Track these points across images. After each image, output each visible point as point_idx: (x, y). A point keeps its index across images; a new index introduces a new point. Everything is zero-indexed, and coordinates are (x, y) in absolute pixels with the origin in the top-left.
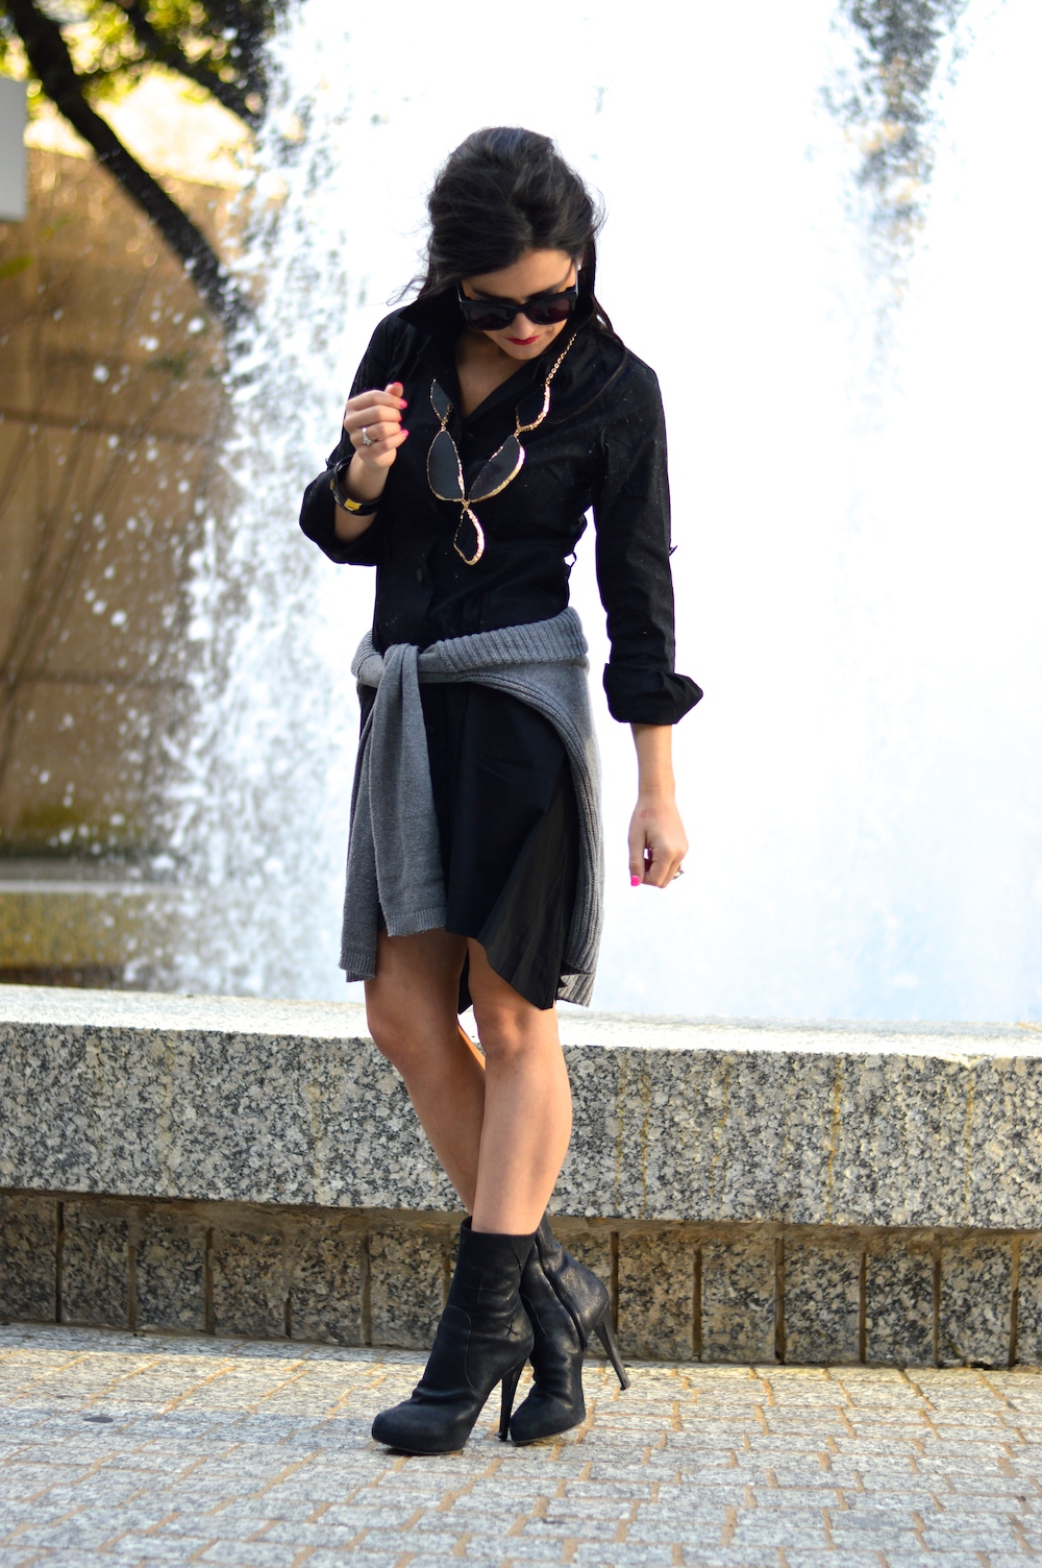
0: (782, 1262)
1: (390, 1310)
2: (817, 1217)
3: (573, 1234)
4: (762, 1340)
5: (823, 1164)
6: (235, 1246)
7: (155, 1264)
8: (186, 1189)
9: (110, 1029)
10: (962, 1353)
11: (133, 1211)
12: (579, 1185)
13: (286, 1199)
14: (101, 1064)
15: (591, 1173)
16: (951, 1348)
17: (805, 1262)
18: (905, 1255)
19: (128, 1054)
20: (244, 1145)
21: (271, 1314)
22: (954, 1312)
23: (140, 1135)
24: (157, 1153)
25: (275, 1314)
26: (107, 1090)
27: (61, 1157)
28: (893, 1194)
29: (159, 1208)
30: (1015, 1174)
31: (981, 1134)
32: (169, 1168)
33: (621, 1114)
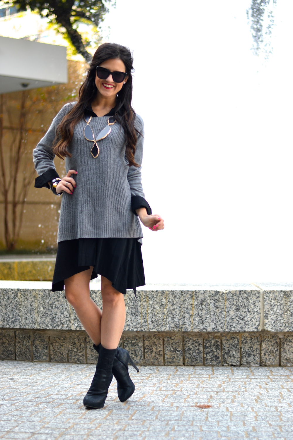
0: (183, 341)
1: (91, 355)
2: (189, 330)
3: (133, 336)
4: (179, 360)
5: (190, 317)
6: (55, 340)
7: (37, 345)
8: (41, 327)
9: (23, 289)
10: (228, 362)
11: (31, 333)
12: (132, 323)
13: (65, 329)
14: (21, 298)
15: (135, 320)
16: (225, 361)
17: (189, 341)
18: (213, 339)
19: (27, 295)
20: (54, 316)
21: (64, 356)
22: (226, 352)
23: (31, 314)
24: (35, 318)
25: (65, 356)
26: (23, 304)
27: (13, 320)
28: (207, 324)
29: (37, 332)
30: (237, 318)
31: (229, 309)
32: (37, 322)
33: (142, 306)
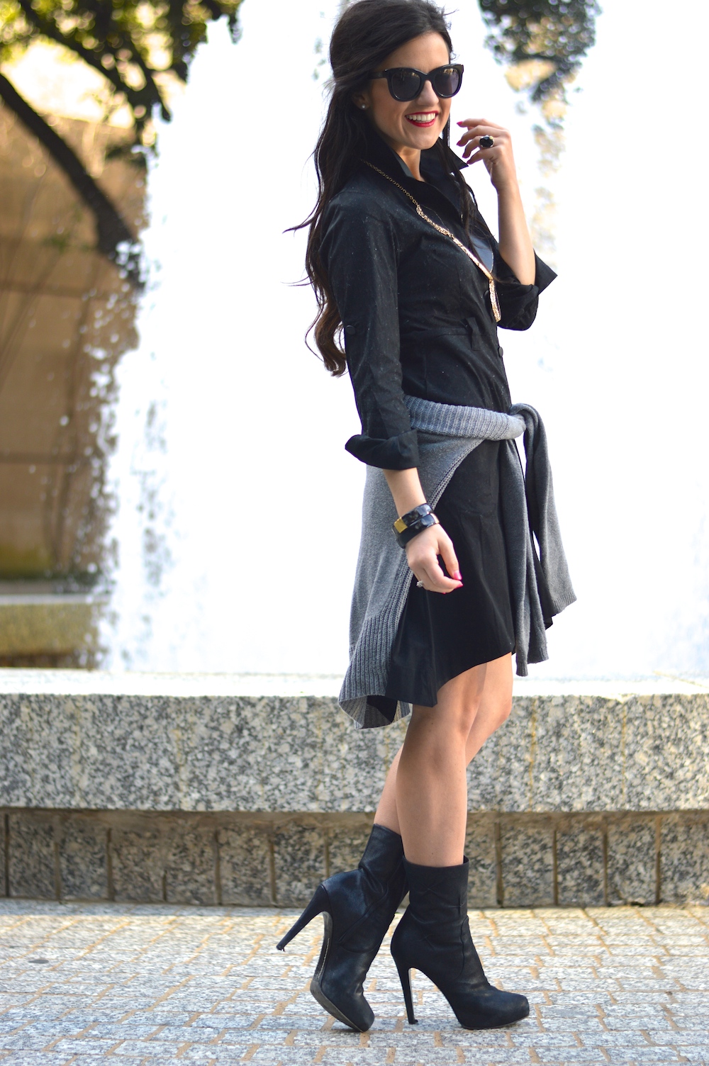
0: (499, 839)
1: (234, 880)
2: (522, 807)
3: (357, 824)
4: (488, 892)
5: (526, 771)
6: (126, 840)
7: (72, 854)
8: (92, 803)
9: (37, 696)
10: (624, 896)
11: (56, 819)
12: (360, 791)
13: (161, 807)
14: (31, 719)
15: (368, 782)
16: (616, 893)
17: (515, 838)
18: (583, 831)
19: (50, 712)
20: (131, 771)
21: (153, 886)
22: (617, 868)
23: (60, 767)
24: (72, 779)
25: (156, 886)
26: (36, 737)
27: (6, 783)
28: (574, 790)
29: (75, 816)
30: (656, 774)
31: (632, 747)
32: (80, 789)
33: (387, 741)
